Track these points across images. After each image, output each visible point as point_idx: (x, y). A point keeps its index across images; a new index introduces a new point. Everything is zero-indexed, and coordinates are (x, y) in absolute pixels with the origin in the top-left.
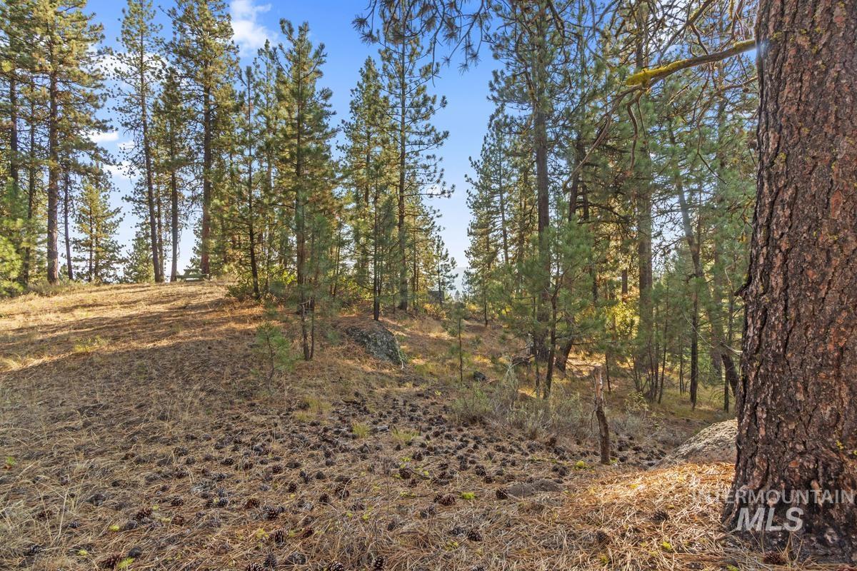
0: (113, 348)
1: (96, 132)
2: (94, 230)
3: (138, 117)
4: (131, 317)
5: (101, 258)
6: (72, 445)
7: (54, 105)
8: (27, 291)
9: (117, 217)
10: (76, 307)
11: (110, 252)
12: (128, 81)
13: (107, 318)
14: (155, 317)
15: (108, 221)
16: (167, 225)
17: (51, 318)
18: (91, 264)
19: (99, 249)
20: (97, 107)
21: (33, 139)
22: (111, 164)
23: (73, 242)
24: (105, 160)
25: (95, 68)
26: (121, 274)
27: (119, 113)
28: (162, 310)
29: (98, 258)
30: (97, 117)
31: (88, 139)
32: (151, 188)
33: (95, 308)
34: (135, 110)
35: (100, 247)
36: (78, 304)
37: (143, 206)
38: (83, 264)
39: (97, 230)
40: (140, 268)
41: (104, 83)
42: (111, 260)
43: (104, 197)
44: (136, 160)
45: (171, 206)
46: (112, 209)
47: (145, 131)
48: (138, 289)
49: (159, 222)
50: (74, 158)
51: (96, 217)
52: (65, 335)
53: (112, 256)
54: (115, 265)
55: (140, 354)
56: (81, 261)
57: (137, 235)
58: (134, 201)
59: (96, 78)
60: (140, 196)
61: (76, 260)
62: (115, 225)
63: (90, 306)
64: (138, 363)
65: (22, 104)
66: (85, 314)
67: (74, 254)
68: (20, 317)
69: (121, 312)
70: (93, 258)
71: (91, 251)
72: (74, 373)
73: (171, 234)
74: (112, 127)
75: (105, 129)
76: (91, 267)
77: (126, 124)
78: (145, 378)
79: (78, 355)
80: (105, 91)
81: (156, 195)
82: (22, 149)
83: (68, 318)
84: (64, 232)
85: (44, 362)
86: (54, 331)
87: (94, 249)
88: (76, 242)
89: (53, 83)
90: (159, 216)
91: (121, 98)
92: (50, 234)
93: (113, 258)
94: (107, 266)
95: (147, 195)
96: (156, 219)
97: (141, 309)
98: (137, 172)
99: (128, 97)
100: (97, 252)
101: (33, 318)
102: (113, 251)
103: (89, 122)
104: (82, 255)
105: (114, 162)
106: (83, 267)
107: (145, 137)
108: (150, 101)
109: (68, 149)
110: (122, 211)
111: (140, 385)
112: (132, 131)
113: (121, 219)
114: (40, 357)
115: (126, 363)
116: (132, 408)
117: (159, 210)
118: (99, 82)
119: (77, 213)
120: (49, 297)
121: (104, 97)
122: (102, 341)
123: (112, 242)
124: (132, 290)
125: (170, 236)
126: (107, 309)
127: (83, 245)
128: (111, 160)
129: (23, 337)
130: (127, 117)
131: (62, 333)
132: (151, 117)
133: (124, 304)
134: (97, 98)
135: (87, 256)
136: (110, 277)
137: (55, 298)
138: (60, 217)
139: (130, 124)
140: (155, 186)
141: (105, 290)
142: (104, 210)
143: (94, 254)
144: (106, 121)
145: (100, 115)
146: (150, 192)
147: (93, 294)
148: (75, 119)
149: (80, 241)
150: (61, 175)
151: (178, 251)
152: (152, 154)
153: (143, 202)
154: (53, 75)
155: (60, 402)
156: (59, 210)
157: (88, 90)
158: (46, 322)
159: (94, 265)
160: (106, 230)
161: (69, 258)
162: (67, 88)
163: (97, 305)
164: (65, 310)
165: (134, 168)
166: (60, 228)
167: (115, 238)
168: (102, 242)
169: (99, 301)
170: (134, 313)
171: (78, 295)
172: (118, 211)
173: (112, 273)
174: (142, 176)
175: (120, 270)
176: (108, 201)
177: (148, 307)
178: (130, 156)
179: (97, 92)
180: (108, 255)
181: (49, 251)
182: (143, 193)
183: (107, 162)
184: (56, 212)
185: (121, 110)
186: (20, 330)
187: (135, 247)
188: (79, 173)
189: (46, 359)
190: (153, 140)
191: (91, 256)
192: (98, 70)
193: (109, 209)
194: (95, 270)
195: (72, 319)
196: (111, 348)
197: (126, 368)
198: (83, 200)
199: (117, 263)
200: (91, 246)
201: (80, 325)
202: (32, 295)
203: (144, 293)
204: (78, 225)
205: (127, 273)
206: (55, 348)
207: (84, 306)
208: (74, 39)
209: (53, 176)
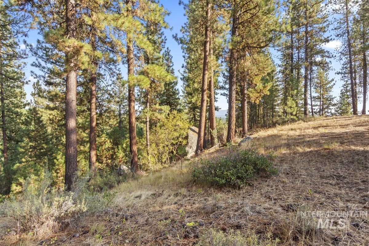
0: (342, 148)
1: (324, 44)
2: (322, 91)
3: (344, 29)
4: (347, 133)
5: (325, 104)
6: (333, 192)
7: (307, 38)
8: (299, 120)
9: (332, 84)
10: (319, 127)
11: (329, 101)
12: (339, 12)
13: (335, 133)
14: (360, 133)
15: (328, 86)
16: (360, 83)
17: (310, 132)
18: (320, 107)
19: (324, 100)
20: (325, 32)
21: (299, 56)
22: (331, 58)
23: (313, 98)
24: (328, 56)
25: (324, 13)
26: (333, 111)
27: (334, 31)
28: (364, 130)
29: (323, 104)
30: (324, 37)
31: (321, 48)
32: (351, 65)
33: (327, 127)
34: (343, 26)
35: (324, 99)
36: (320, 125)
37: (346, 75)
38: (317, 107)
39: (323, 91)
40: (344, 108)
41: (328, 19)
42: (329, 105)
43: (326, 74)
44: (343, 52)
45: (362, 72)
46: (330, 80)
47: (348, 35)
48: (347, 119)
49: (355, 82)
50: (314, 59)
51: (323, 85)
52: (317, 139)
53: (329, 103)
54: (331, 107)
55: (357, 153)
56: (316, 106)
57: (341, 91)
58: (342, 73)
59: (324, 18)
60: (345, 70)
61: (314, 106)
62: (331, 87)
63: (325, 126)
64: (357, 157)
65: (295, 42)
66: (324, 130)
67: (313, 103)
68: (298, 131)
69: (341, 130)
70: (321, 104)
71: (320, 101)
72: (325, 157)
73: (362, 88)
74: (331, 39)
75: (328, 41)
76: (320, 108)
77: (338, 35)
78: (362, 166)
79: (325, 149)
80: (328, 23)
81: (354, 67)
82: (295, 61)
83: (316, 132)
84: (310, 93)
85: (311, 151)
86: (313, 137)
87: (322, 100)
88: (314, 97)
89: (306, 29)
90: (355, 79)
91: (336, 23)
92: (305, 95)
93: (330, 104)
94: (327, 107)
95: (349, 69)
96: (354, 81)
97: (351, 129)
98: (344, 58)
99: (339, 21)
100: (323, 101)
101: (303, 131)
102: (330, 100)
103: (321, 40)
104: (316, 103)
105: (332, 56)
106: (317, 109)
107: (348, 39)
108: (351, 18)
109: (312, 56)
110: (335, 80)
111: (360, 170)
112: (341, 38)
113: (334, 84)
114: (310, 148)
115: (350, 157)
116: (359, 181)
117: (355, 76)
118: (326, 20)
119: (315, 84)
120: (307, 122)
121: (328, 26)
122: (336, 144)
123: (330, 96)
124: (344, 119)
125: (362, 89)
126: (333, 128)
127: (317, 99)
128: (331, 55)
129: (301, 139)
130: (339, 32)
131: (316, 138)
132: (351, 26)
133: (342, 126)
134: (325, 27)
135: (319, 103)
136: (329, 113)
137: (309, 123)
138: (309, 88)
139: (340, 34)
140: (353, 63)
141: (330, 119)
142: (326, 81)
143: (322, 103)
144: (329, 37)
145: (326, 35)
146: (351, 67)
147: (325, 121)
148: (316, 41)
149: (315, 97)
150: (309, 68)
151: (366, 97)
152: (352, 47)
153: (346, 73)
154: (306, 25)
155: (322, 170)
156: (308, 84)
157: (321, 26)
158: (308, 133)
159: (321, 108)
160: (327, 90)
161: (311, 105)
162: (312, 28)
163: (328, 126)
164: (314, 128)
165: (342, 56)
166: (309, 92)
167: (331, 94)
168: (325, 96)
169: (329, 124)
170: (347, 131)
171: (319, 121)
172: (333, 80)
173: (329, 111)
174: (346, 60)
175: (333, 109)
176: (328, 76)
177: (355, 128)
178: (340, 51)
179: (325, 24)
180: (328, 102)
181: (305, 103)
182: (347, 68)
183: (328, 57)
184: (307, 85)
185: (335, 29)
186: (299, 136)
187: (341, 97)
188: (317, 65)
189: (312, 149)
190: (353, 38)
191: (320, 103)
192: (325, 14)
193: (329, 80)
194: (322, 110)
195: (319, 132)
196: (340, 147)
197: (350, 159)
198: (317, 78)
199: (333, 106)
200: (320, 99)
201: (323, 135)
202: (300, 121)
203: (351, 120)
204: (315, 90)
205: (336, 111)
206: (315, 145)
207: (323, 127)
208: (315, 4)
209: (306, 69)
